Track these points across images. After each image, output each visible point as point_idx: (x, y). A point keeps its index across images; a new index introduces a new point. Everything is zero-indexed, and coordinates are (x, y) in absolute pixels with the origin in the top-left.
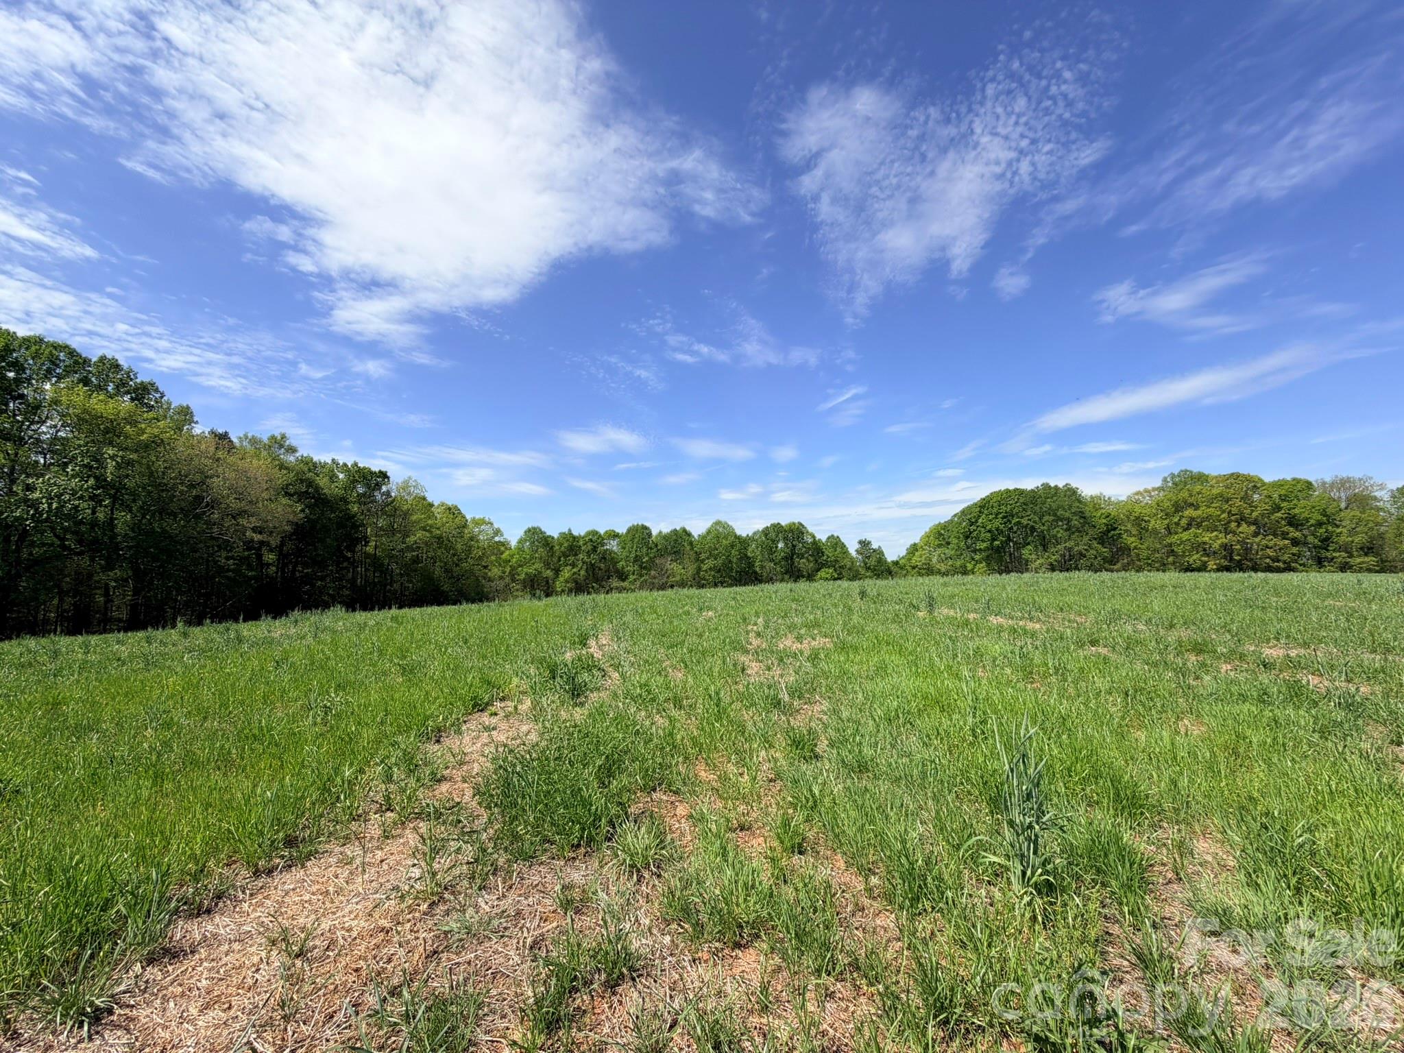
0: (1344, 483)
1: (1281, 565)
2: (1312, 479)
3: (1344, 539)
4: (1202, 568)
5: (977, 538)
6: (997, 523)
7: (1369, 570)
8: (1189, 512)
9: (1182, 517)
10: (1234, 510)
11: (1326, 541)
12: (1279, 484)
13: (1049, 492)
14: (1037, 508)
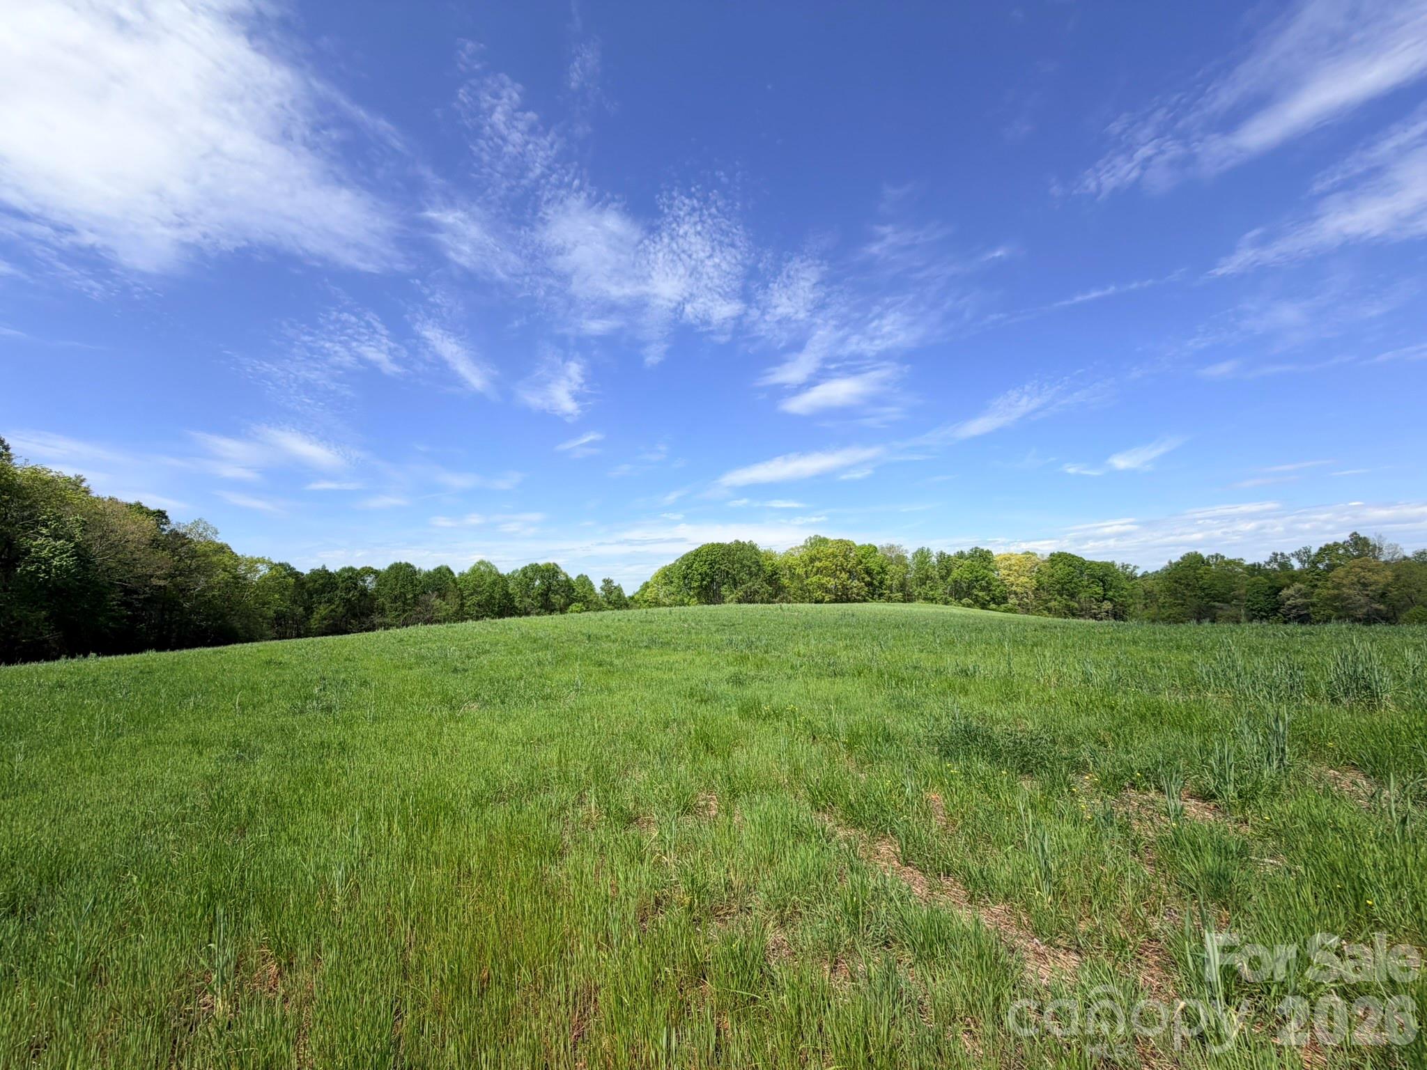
0: (891, 548)
1: (860, 598)
2: (877, 546)
3: (889, 582)
4: (821, 602)
5: (692, 579)
6: (706, 568)
7: (899, 601)
8: (817, 564)
9: (813, 567)
10: (839, 564)
11: (881, 583)
12: (862, 547)
13: (740, 546)
14: (731, 558)
